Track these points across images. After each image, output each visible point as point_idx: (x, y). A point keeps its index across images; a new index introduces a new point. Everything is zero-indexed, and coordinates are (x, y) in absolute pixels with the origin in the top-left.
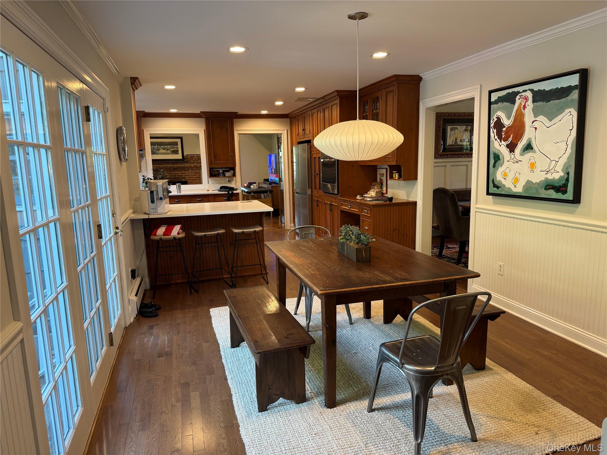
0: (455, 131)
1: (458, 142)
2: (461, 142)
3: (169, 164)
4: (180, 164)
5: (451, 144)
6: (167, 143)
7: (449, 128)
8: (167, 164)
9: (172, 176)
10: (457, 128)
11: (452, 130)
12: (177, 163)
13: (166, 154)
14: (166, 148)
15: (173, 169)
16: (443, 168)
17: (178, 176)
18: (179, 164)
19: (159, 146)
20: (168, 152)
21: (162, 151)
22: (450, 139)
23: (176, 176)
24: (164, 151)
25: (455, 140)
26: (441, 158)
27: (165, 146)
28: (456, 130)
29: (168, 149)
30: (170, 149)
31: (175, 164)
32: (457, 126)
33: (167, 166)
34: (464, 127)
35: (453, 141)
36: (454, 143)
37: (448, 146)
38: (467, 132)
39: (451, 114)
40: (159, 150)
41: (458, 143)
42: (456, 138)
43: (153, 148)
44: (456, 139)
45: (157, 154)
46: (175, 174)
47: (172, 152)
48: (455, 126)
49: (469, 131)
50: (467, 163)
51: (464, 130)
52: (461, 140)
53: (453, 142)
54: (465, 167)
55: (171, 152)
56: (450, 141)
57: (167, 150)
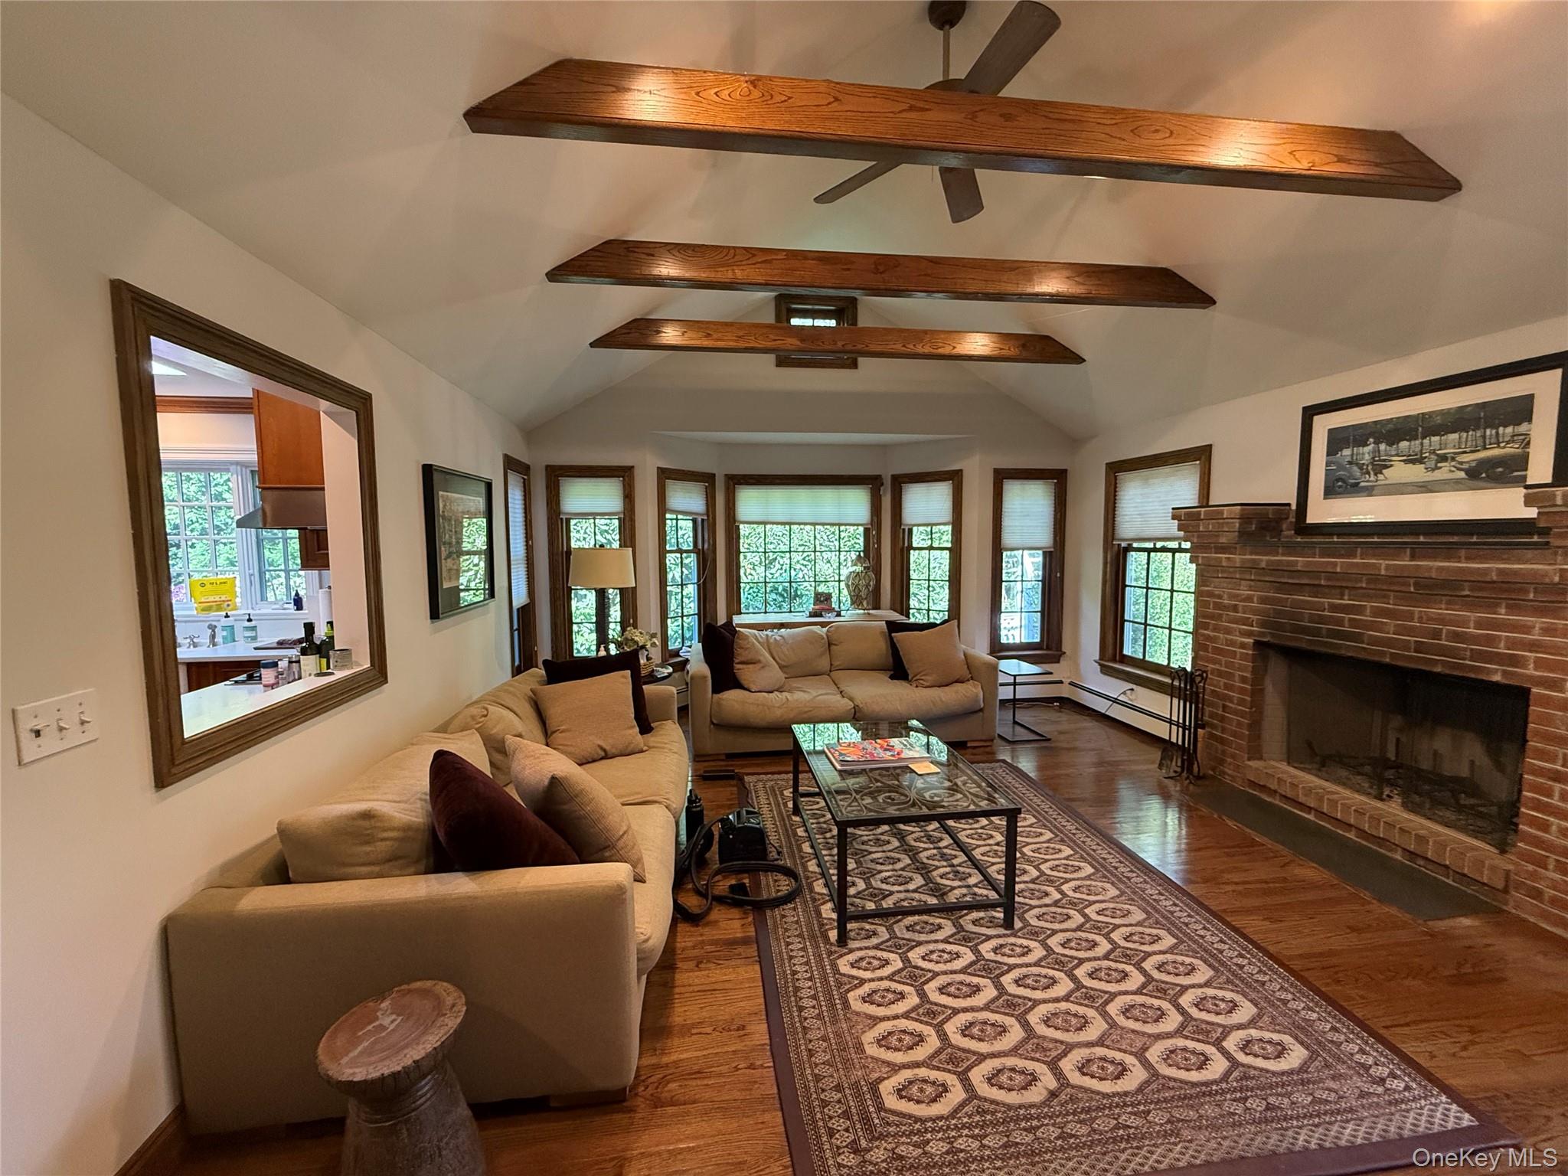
3: (1394, 557)
4: (1468, 559)
6: (1439, 420)
8: (1374, 556)
9: (1410, 631)
12: (1449, 551)
13: (1425, 488)
14: (1433, 452)
15: (1416, 584)
17: (1457, 637)
18: (1463, 553)
19: (1383, 447)
20: (1445, 472)
21: (1400, 472)
23: (1437, 634)
24: (1416, 473)
27: (1426, 441)
29: (1443, 458)
30: (1459, 458)
31: (1434, 558)
33: (1377, 567)
40: (1379, 466)
43: (1350, 463)
45: (1369, 491)
46: (1430, 619)
47: (1467, 471)
55: (1462, 474)
57: (1432, 464)
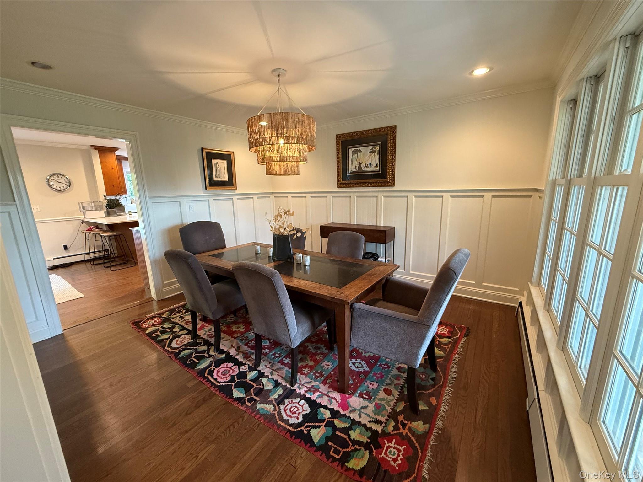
0: (357, 154)
1: (363, 168)
2: (366, 167)
5: (353, 170)
7: (350, 151)
10: (360, 151)
11: (354, 153)
16: (348, 199)
22: (352, 164)
25: (358, 165)
26: (344, 187)
28: (359, 154)
32: (360, 148)
34: (370, 148)
35: (356, 166)
36: (357, 170)
37: (351, 173)
38: (374, 154)
39: (353, 134)
41: (363, 170)
42: (359, 162)
44: (360, 164)
48: (358, 149)
49: (376, 153)
50: (376, 194)
51: (370, 153)
52: (366, 164)
53: (356, 168)
54: (375, 199)
56: (352, 167)
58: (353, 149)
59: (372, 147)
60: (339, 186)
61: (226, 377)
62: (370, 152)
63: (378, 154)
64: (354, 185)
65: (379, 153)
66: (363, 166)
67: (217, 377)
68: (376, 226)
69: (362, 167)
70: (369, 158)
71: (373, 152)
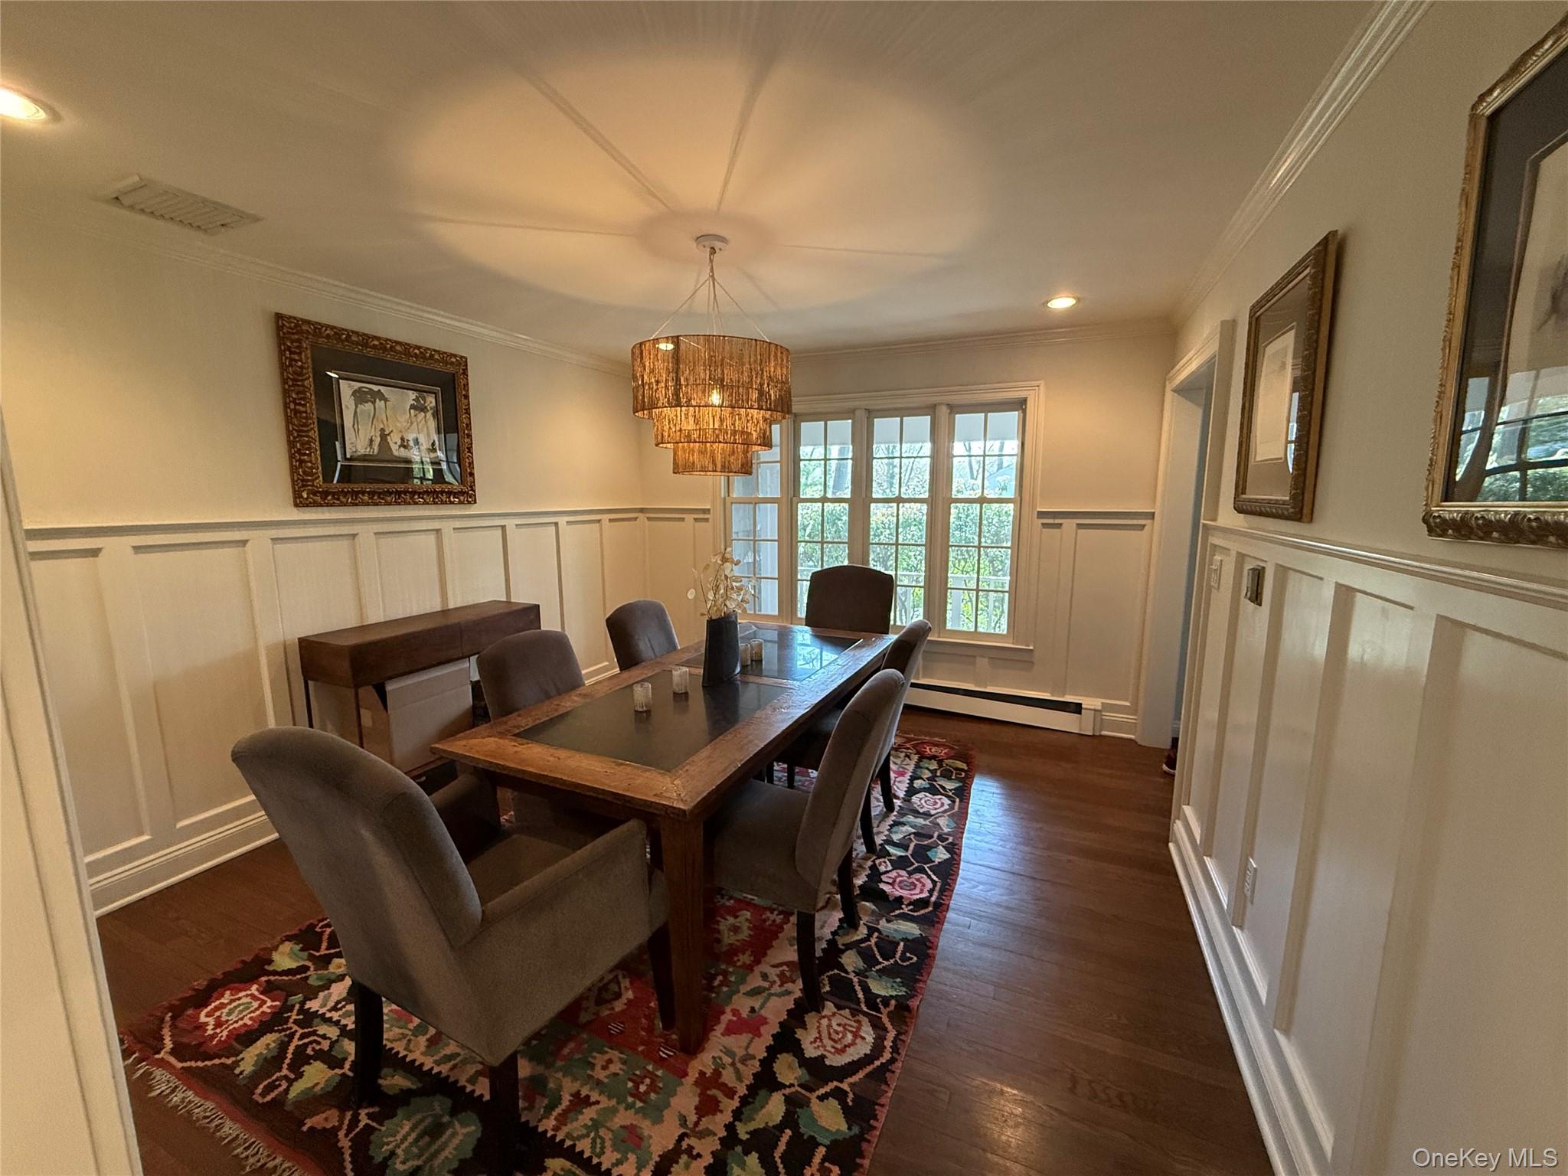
0: (373, 402)
1: (394, 448)
2: (405, 447)
5: (361, 451)
7: (346, 388)
10: (380, 395)
11: (360, 397)
16: (345, 544)
22: (356, 430)
25: (379, 439)
26: (327, 505)
28: (380, 404)
32: (383, 389)
34: (412, 395)
35: (371, 441)
36: (376, 452)
37: (355, 459)
38: (422, 414)
39: (349, 337)
41: (395, 453)
42: (382, 429)
44: (384, 436)
48: (375, 388)
49: (429, 414)
50: (436, 525)
52: (402, 439)
53: (370, 445)
54: (431, 539)
56: (356, 441)
58: (359, 385)
59: (416, 394)
60: (299, 502)
61: (918, 880)
62: (412, 407)
63: (434, 418)
64: (366, 498)
65: (436, 414)
66: (394, 441)
67: (926, 890)
68: (445, 612)
69: (392, 445)
70: (412, 423)
71: (419, 408)
